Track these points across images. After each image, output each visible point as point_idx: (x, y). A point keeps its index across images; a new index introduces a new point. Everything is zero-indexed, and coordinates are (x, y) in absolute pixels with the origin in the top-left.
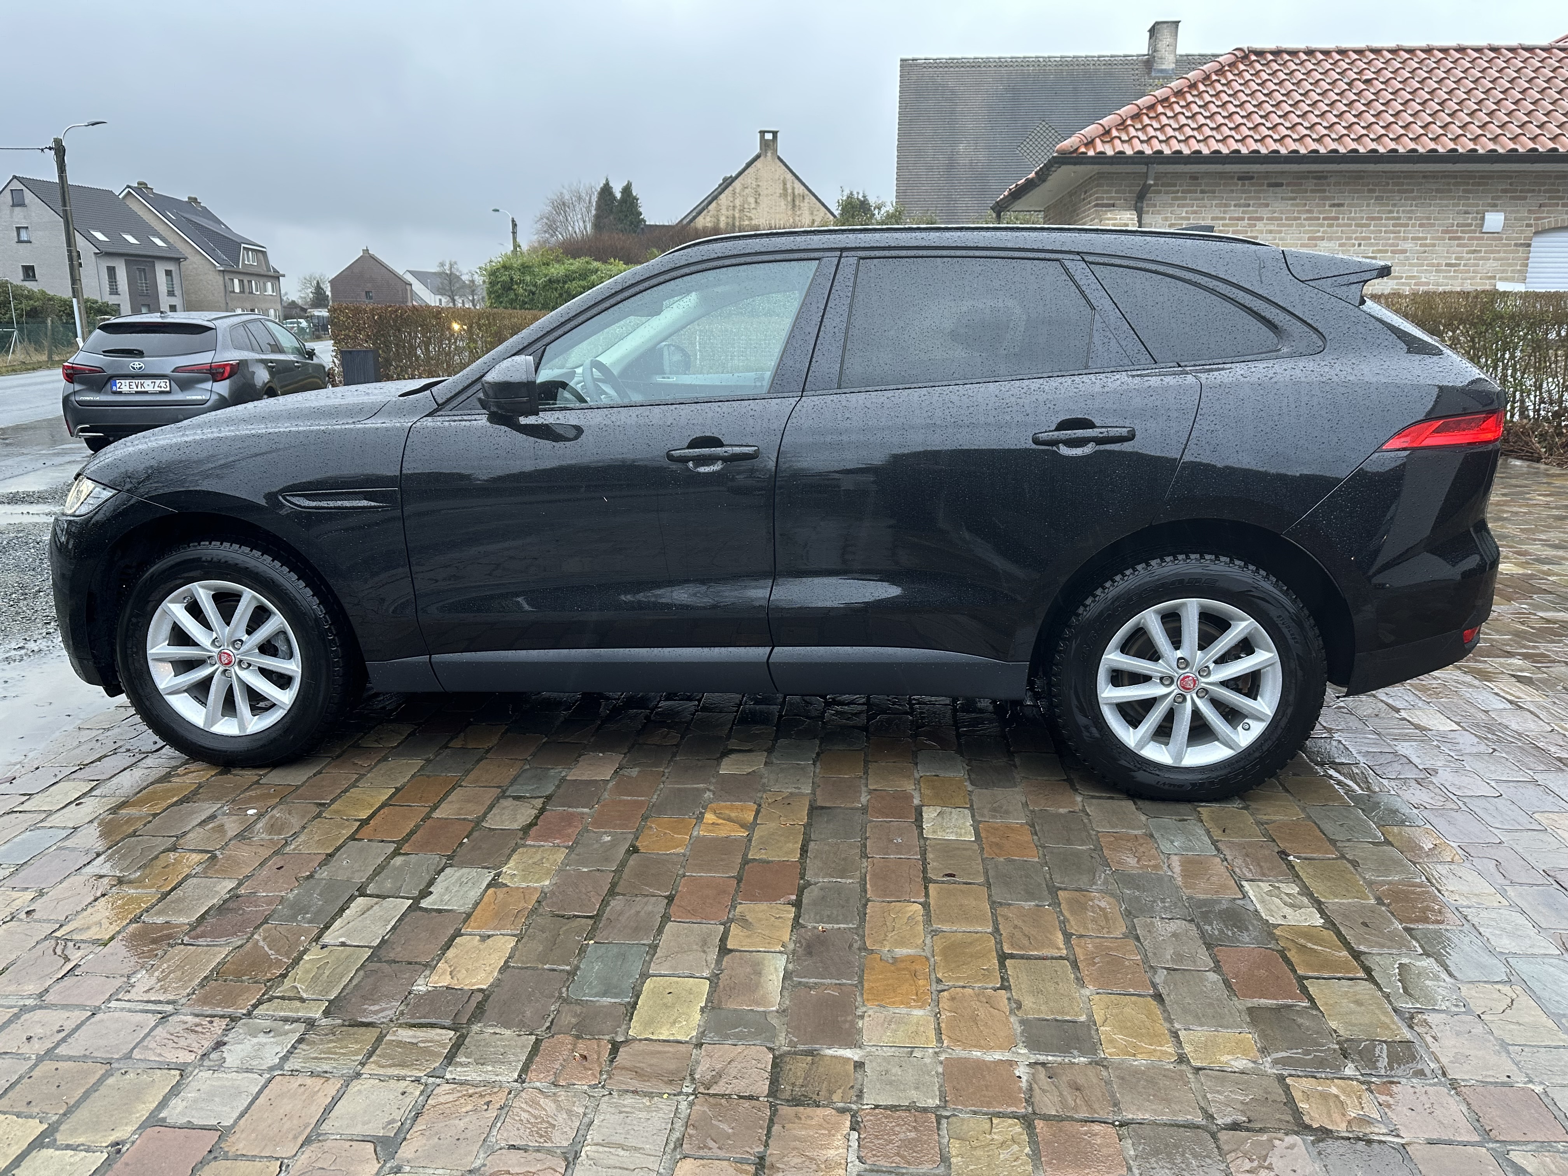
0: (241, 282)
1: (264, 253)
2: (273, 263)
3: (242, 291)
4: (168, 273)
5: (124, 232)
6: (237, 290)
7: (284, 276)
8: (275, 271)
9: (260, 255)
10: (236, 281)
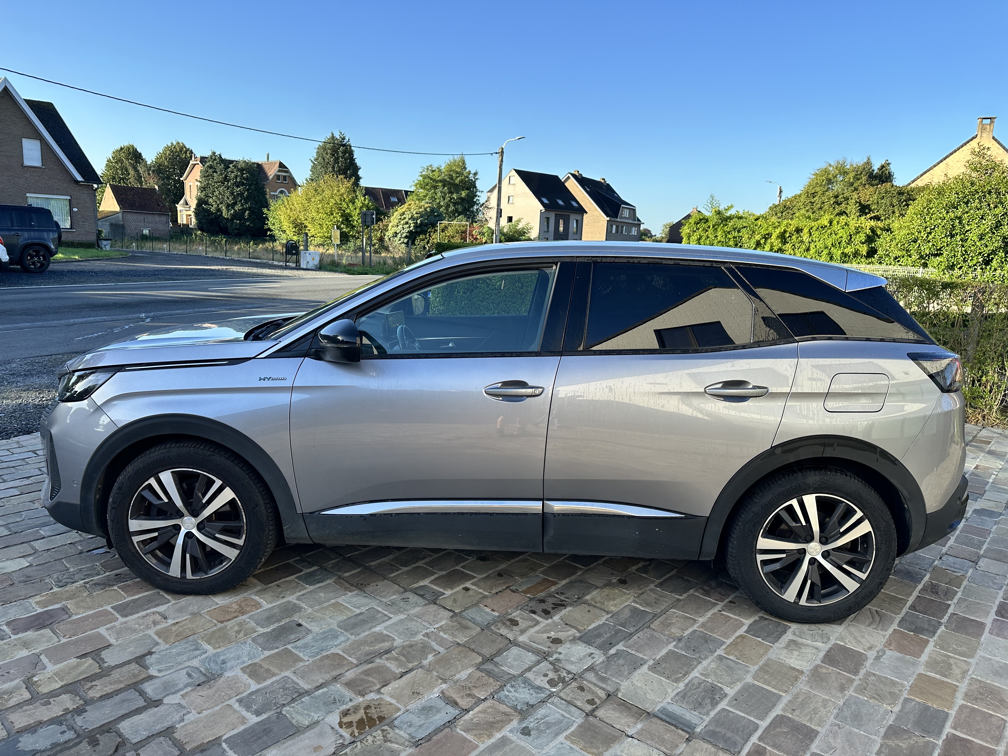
0: (617, 227)
1: (635, 210)
2: (638, 215)
3: (617, 231)
4: (577, 221)
5: (559, 199)
6: (614, 231)
7: (643, 223)
8: (639, 220)
9: (632, 211)
10: (614, 227)
